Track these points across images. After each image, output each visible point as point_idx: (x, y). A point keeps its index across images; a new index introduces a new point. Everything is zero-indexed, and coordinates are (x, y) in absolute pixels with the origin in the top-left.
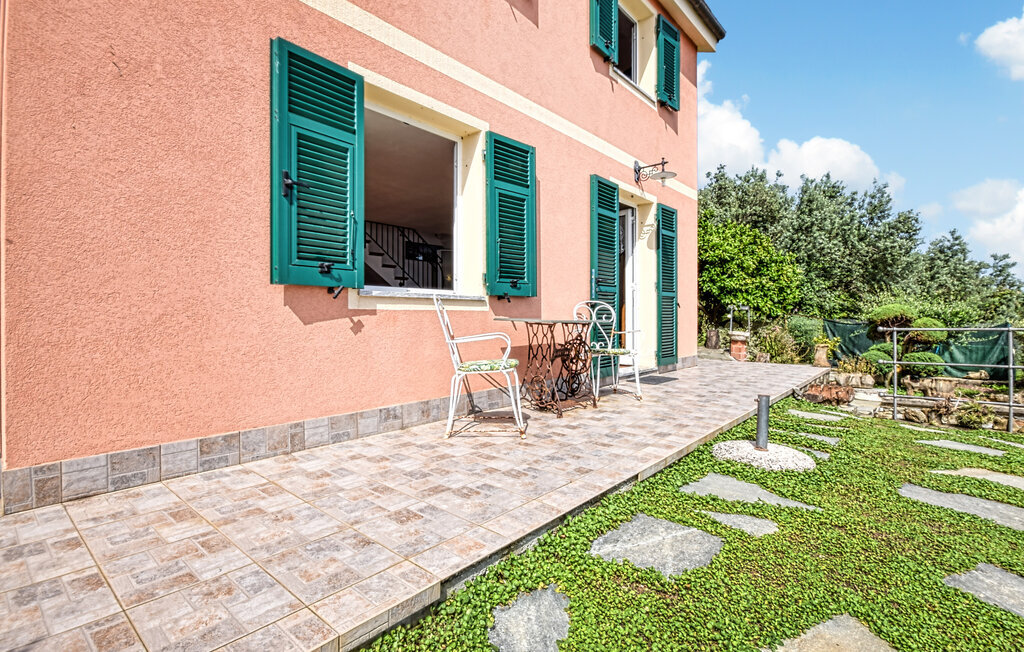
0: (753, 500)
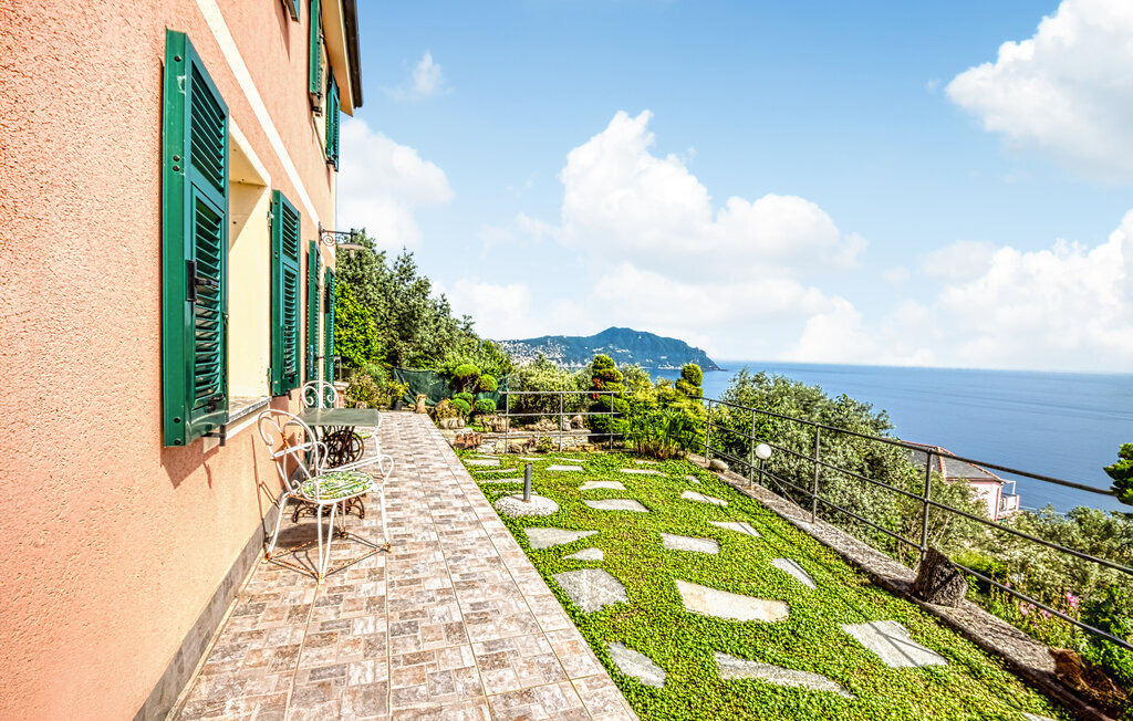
0: (575, 539)
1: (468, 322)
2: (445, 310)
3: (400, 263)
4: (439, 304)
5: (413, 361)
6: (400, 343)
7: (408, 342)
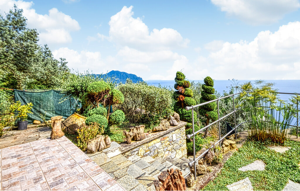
1: (63, 62)
2: (48, 53)
3: (12, 16)
4: (44, 50)
5: (30, 86)
6: (18, 73)
7: (24, 72)
